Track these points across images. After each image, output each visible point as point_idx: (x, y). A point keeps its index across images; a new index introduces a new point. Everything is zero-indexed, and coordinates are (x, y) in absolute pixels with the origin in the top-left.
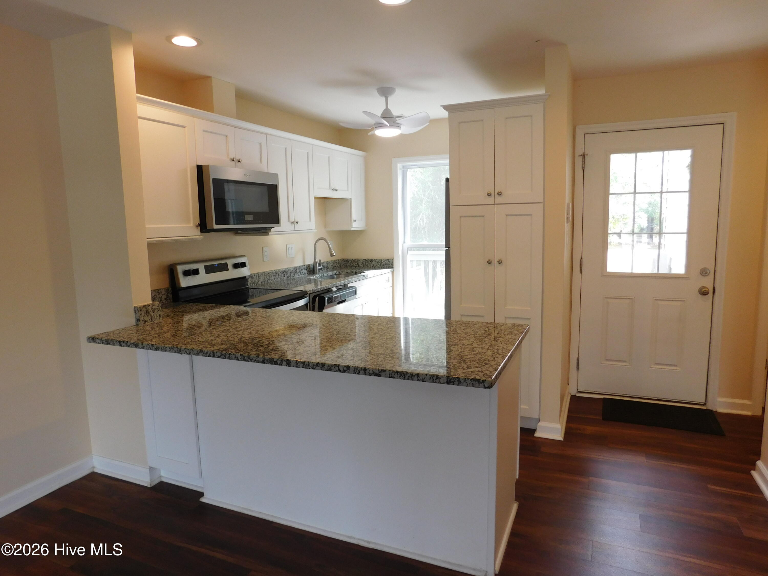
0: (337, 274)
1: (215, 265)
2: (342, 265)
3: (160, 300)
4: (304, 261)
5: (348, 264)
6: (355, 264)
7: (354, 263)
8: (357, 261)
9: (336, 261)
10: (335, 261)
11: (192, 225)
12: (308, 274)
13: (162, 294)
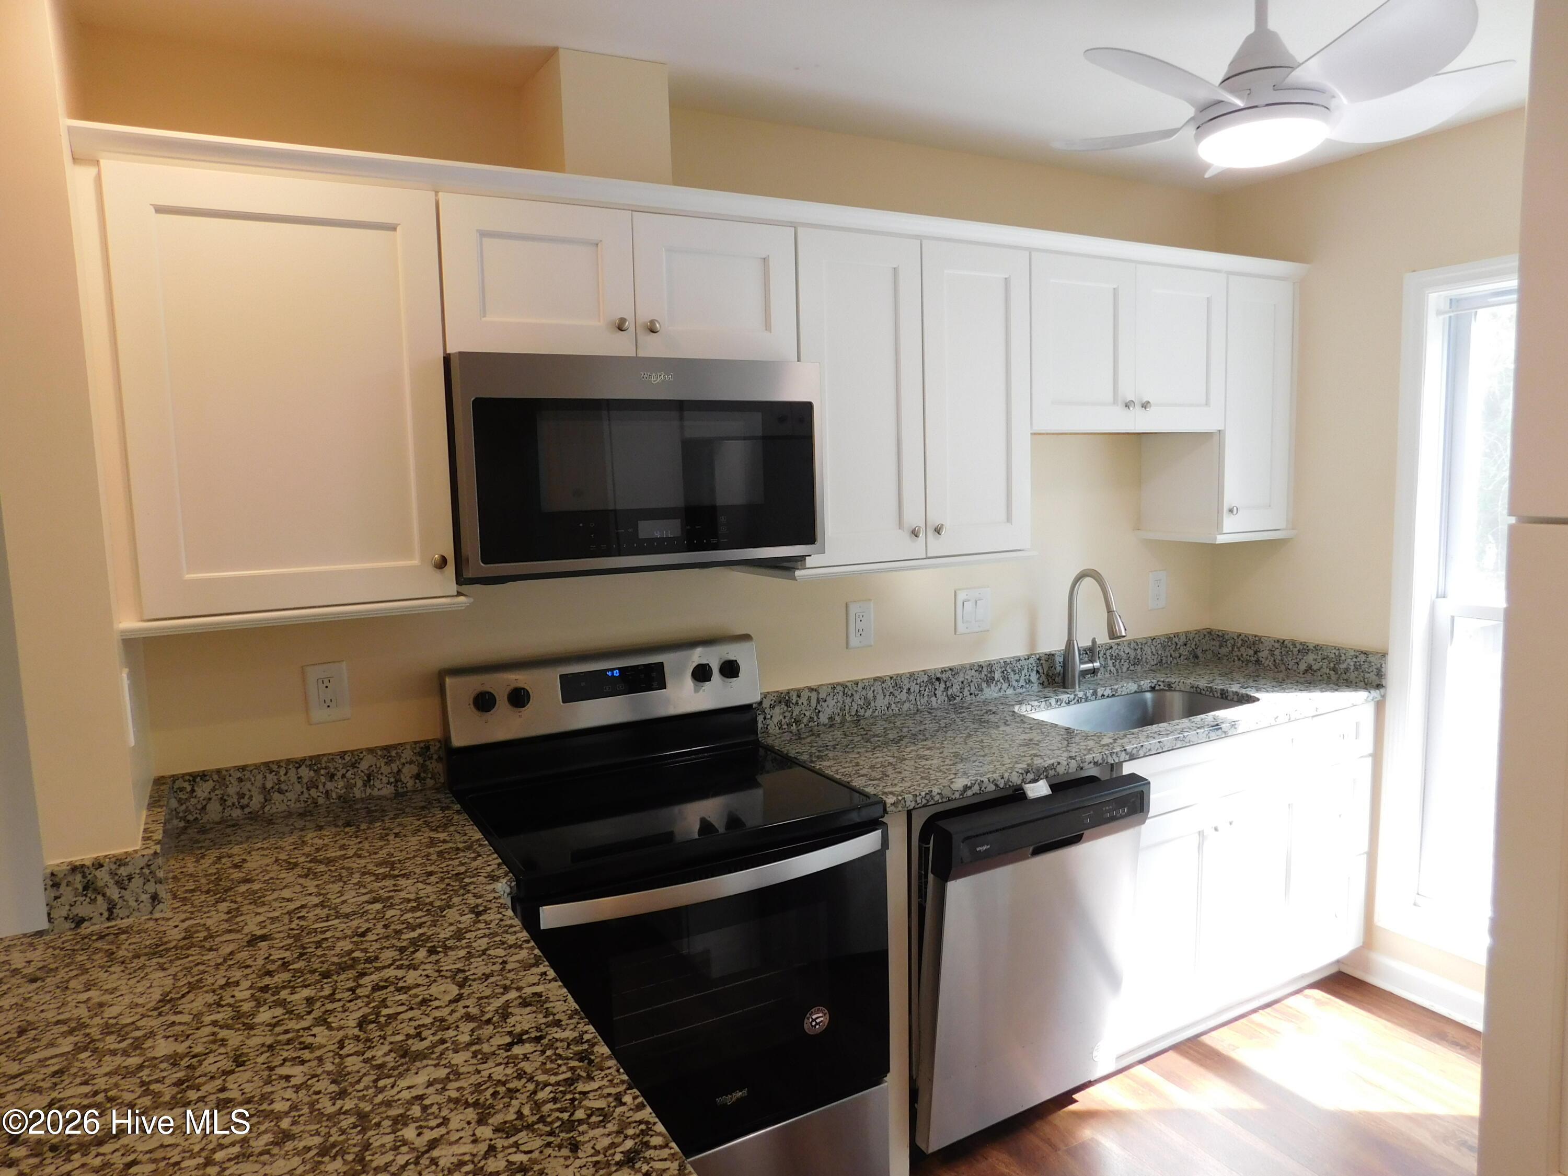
0: (1157, 688)
1: (609, 674)
2: (1204, 651)
3: (392, 780)
4: (1032, 640)
5: (1224, 651)
6: (1247, 652)
7: (1243, 649)
8: (1253, 643)
9: (1176, 640)
10: (1169, 638)
11: (416, 562)
12: (1042, 684)
13: (403, 761)
